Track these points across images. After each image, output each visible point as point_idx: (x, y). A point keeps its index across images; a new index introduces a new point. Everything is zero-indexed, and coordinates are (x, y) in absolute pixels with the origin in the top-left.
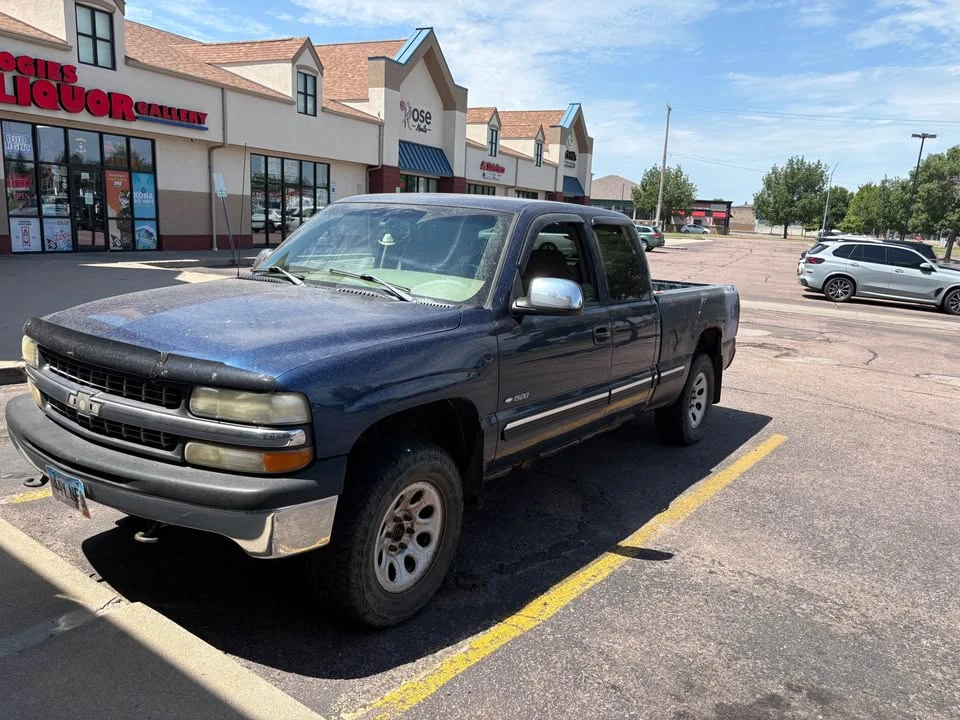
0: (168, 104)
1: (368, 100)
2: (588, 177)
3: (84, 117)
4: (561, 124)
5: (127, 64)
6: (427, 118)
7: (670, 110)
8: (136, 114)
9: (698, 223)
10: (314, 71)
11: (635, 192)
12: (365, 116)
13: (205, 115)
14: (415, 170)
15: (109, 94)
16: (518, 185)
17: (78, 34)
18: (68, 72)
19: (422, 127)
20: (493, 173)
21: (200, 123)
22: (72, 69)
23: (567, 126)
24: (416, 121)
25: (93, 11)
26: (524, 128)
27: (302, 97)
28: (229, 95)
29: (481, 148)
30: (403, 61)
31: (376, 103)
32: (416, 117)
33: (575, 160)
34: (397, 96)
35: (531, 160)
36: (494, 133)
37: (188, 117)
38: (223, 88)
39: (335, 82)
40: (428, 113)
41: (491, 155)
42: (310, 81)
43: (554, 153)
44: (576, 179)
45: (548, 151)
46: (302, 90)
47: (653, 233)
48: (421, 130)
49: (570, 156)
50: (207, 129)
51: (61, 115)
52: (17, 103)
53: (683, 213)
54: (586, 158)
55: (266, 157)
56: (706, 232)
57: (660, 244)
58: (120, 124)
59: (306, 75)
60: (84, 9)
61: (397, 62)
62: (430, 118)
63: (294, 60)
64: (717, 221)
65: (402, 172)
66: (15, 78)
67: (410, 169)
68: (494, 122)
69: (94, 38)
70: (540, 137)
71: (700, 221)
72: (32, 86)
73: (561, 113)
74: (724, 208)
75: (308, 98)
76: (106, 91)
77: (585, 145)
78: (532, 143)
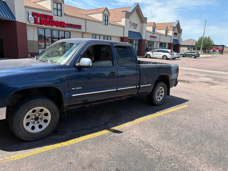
0: (73, 24)
1: (121, 21)
2: (180, 39)
3: (54, 27)
4: (173, 26)
5: (64, 15)
6: (136, 25)
7: (206, 21)
8: (66, 26)
9: (214, 51)
10: (108, 15)
11: (196, 43)
12: (120, 25)
13: (81, 26)
14: (132, 38)
15: (60, 22)
16: (160, 41)
17: (54, 9)
18: (51, 17)
19: (135, 27)
20: (153, 38)
21: (80, 28)
22: (52, 17)
23: (175, 26)
24: (133, 26)
25: (57, 3)
26: (163, 27)
27: (104, 21)
28: (87, 21)
29: (151, 32)
30: (130, 12)
31: (123, 22)
32: (133, 25)
33: (177, 35)
34: (128, 20)
35: (164, 35)
36: (154, 29)
37: (77, 26)
38: (86, 20)
39: (114, 17)
40: (137, 24)
41: (153, 34)
42: (107, 17)
43: (171, 33)
44: (177, 40)
45: (169, 33)
46: (105, 19)
47: (196, 53)
48: (135, 28)
49: (175, 34)
50: (82, 29)
51: (50, 27)
52: (40, 24)
53: (210, 48)
54: (180, 35)
55: (96, 35)
56: (216, 54)
57: (199, 56)
58: (62, 28)
59: (106, 16)
60: (55, 3)
61: (129, 12)
62: (137, 25)
63: (103, 13)
64: (219, 50)
65: (129, 38)
66: (40, 19)
67: (131, 38)
68: (154, 26)
69: (57, 9)
70: (167, 29)
71: (215, 51)
72: (43, 21)
73: (173, 23)
74: (222, 47)
75: (106, 21)
76: (59, 21)
77: (180, 31)
78: (165, 31)
